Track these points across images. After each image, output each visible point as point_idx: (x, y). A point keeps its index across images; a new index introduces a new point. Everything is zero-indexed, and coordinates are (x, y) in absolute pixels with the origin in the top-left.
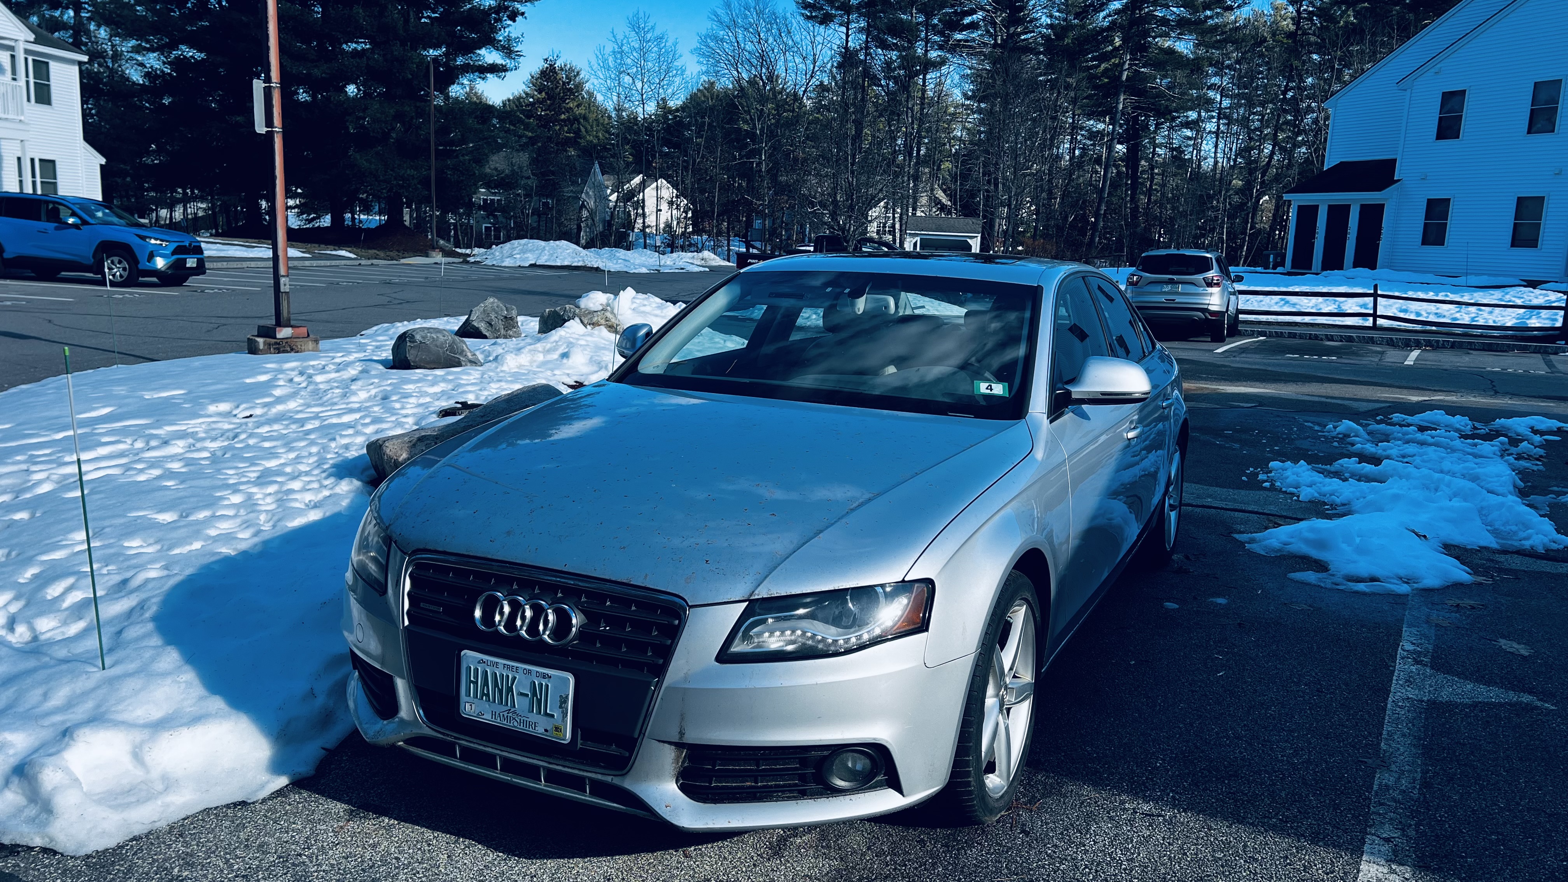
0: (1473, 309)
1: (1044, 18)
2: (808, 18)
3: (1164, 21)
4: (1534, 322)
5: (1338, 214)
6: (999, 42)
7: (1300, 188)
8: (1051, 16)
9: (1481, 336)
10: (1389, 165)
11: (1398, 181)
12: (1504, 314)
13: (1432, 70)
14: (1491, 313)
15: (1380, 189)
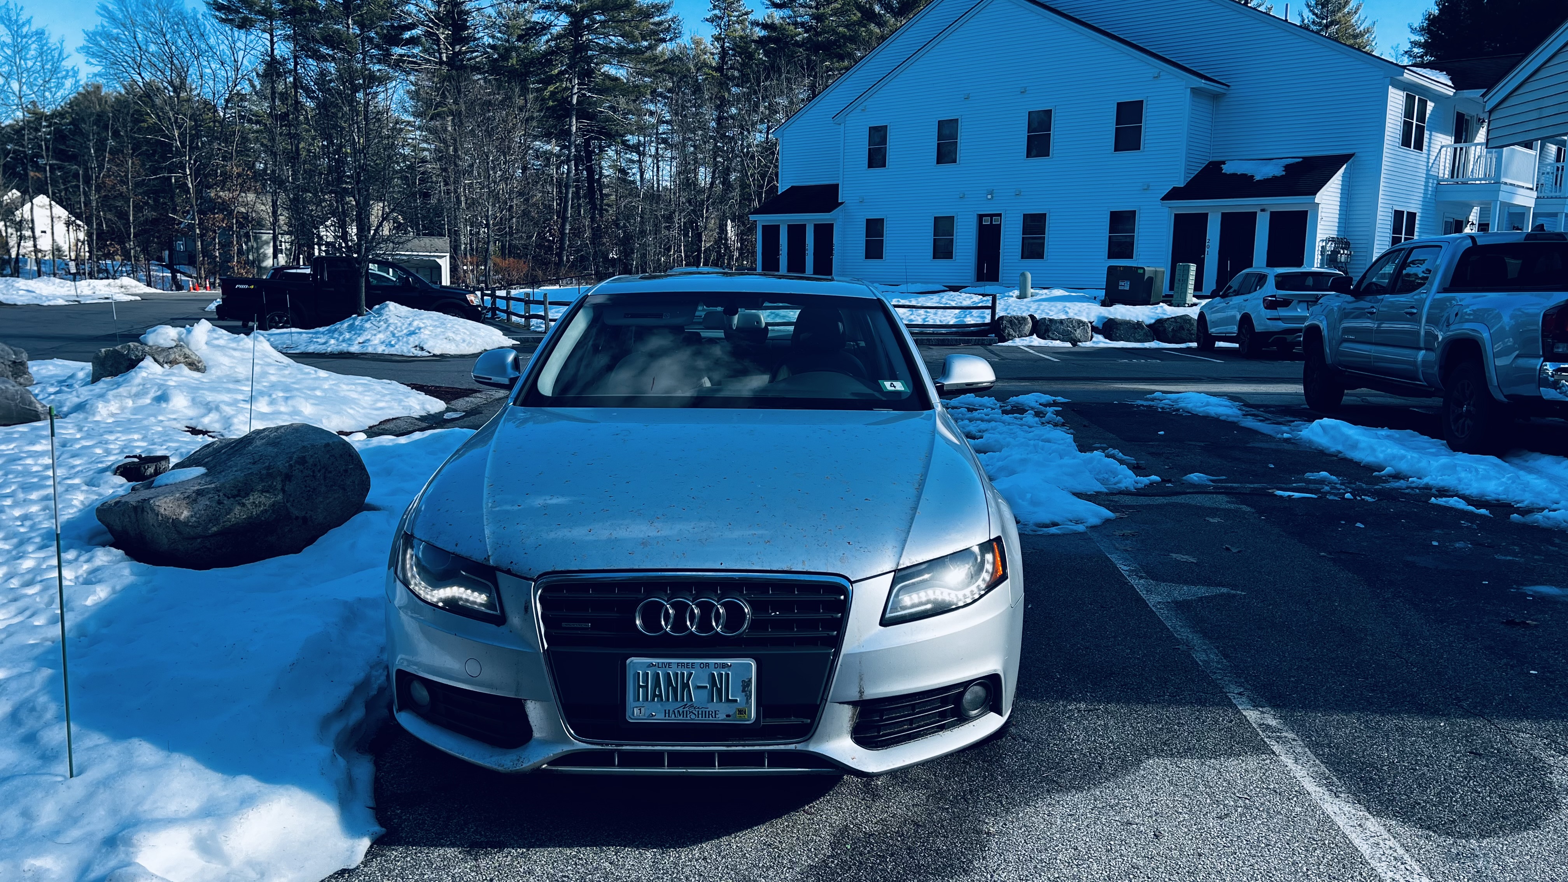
0: (922, 311)
1: (486, 38)
2: (223, 21)
3: (605, 49)
4: (970, 320)
5: (796, 233)
6: (445, 59)
7: (763, 210)
8: (493, 37)
9: (933, 334)
10: (833, 189)
11: (842, 203)
12: (946, 314)
13: (860, 108)
14: (935, 314)
15: (829, 211)
